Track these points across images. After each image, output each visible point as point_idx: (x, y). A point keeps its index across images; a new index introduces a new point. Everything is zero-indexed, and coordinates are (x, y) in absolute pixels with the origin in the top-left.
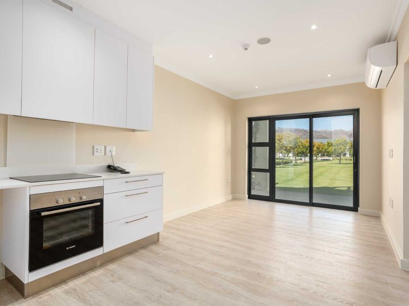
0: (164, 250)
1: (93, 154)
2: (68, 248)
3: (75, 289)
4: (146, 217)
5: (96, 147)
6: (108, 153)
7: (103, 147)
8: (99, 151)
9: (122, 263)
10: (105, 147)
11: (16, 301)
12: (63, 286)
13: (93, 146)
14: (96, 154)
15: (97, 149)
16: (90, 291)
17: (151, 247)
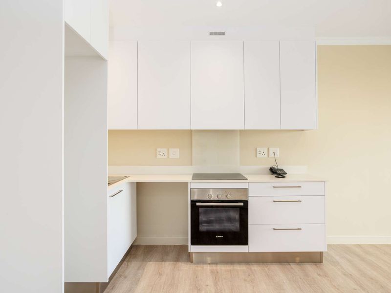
0: (319, 275)
1: (256, 156)
2: (217, 237)
3: (218, 272)
4: (299, 229)
5: (258, 149)
6: (272, 155)
7: (266, 149)
8: (262, 153)
9: (266, 268)
10: (268, 149)
11: (187, 262)
12: (213, 266)
13: (256, 148)
14: (258, 156)
15: (260, 151)
16: (224, 279)
17: (307, 266)
